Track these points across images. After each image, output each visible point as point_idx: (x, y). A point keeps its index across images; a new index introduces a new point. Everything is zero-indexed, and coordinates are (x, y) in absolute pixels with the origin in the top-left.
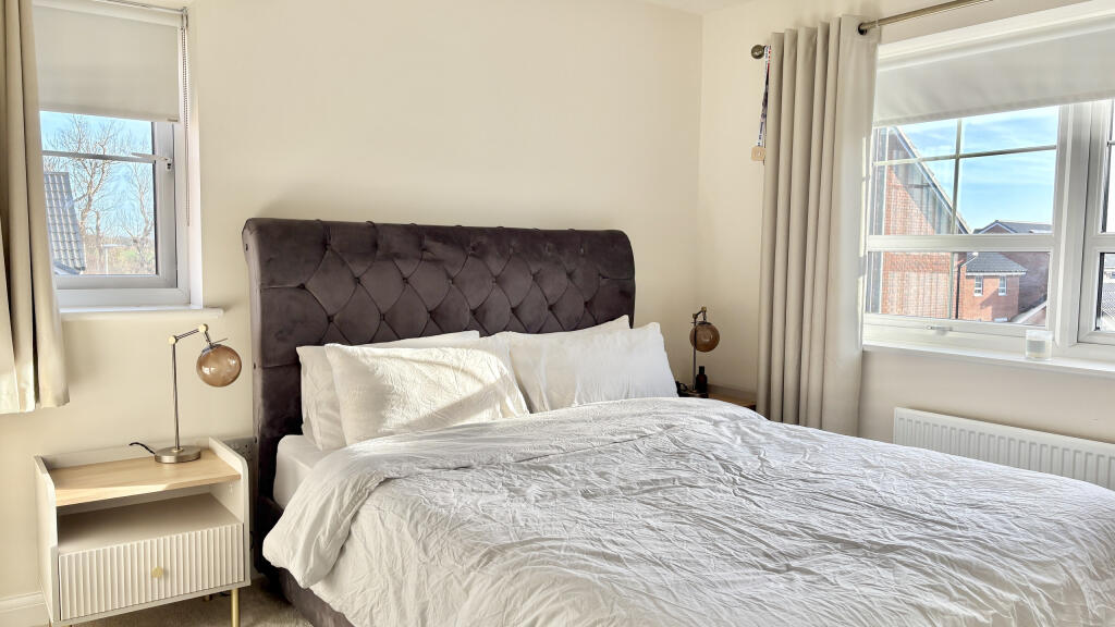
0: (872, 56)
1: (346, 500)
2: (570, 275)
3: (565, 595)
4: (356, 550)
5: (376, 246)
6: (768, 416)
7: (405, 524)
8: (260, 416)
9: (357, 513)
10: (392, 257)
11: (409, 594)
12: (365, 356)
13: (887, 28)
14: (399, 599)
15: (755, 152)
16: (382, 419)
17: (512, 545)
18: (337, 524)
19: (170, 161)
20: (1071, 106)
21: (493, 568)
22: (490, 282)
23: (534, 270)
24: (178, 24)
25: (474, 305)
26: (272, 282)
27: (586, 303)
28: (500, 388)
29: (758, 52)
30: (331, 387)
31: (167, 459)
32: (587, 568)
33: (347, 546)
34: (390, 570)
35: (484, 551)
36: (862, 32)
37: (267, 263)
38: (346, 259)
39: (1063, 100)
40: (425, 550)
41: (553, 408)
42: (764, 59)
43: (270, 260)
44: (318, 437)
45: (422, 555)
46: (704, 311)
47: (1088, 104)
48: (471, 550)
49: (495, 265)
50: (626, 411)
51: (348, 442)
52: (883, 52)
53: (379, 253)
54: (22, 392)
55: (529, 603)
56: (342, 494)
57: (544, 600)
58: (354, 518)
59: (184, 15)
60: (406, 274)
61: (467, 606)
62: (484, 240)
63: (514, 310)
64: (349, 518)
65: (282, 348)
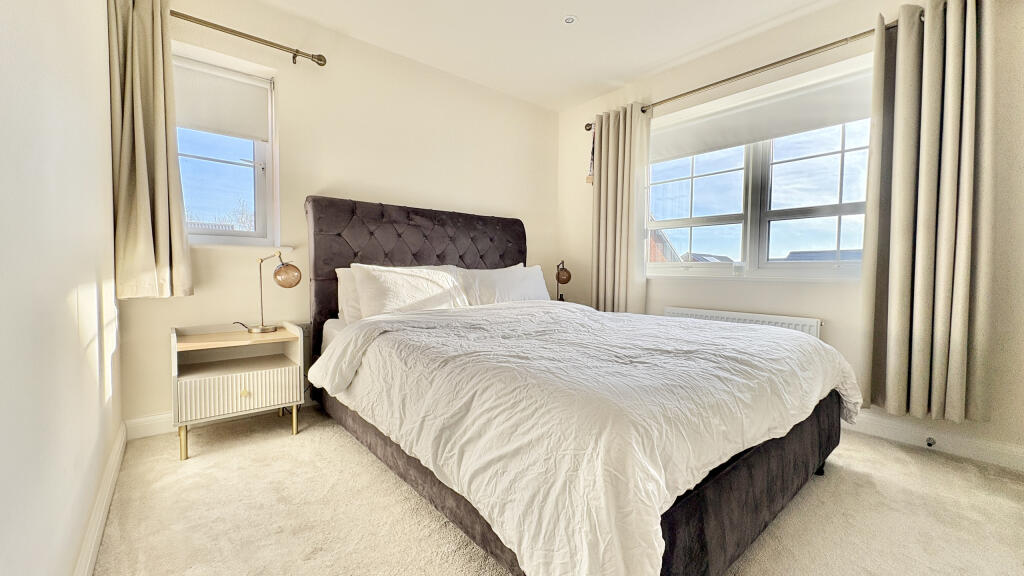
0: (648, 125)
1: (359, 343)
2: (491, 240)
3: (494, 376)
4: (364, 372)
5: (383, 215)
6: (598, 308)
7: (394, 351)
8: (314, 308)
9: (366, 351)
10: (393, 222)
11: (395, 391)
12: (374, 270)
13: (656, 109)
14: (389, 396)
15: (587, 178)
16: (384, 305)
17: (460, 355)
18: (353, 357)
19: (263, 166)
20: (752, 145)
21: (448, 368)
22: (447, 240)
23: (472, 235)
24: (268, 86)
25: (439, 253)
26: (321, 231)
27: (500, 256)
28: (453, 292)
29: (588, 127)
30: (355, 290)
31: (255, 330)
32: (508, 362)
33: (360, 371)
34: (384, 379)
35: (442, 360)
36: (643, 111)
37: (318, 220)
38: (365, 221)
39: (748, 142)
40: (406, 364)
41: (482, 304)
42: (592, 130)
43: (320, 218)
44: (347, 318)
45: (404, 367)
46: (563, 263)
47: (760, 143)
48: (434, 360)
49: (450, 231)
50: (526, 305)
51: (364, 315)
52: (654, 122)
53: (384, 220)
54: (161, 286)
55: (471, 384)
56: (357, 340)
57: (481, 380)
58: (364, 354)
59: (272, 82)
60: (400, 232)
61: (430, 393)
62: (444, 217)
63: (460, 257)
64: (361, 353)
65: (327, 269)
